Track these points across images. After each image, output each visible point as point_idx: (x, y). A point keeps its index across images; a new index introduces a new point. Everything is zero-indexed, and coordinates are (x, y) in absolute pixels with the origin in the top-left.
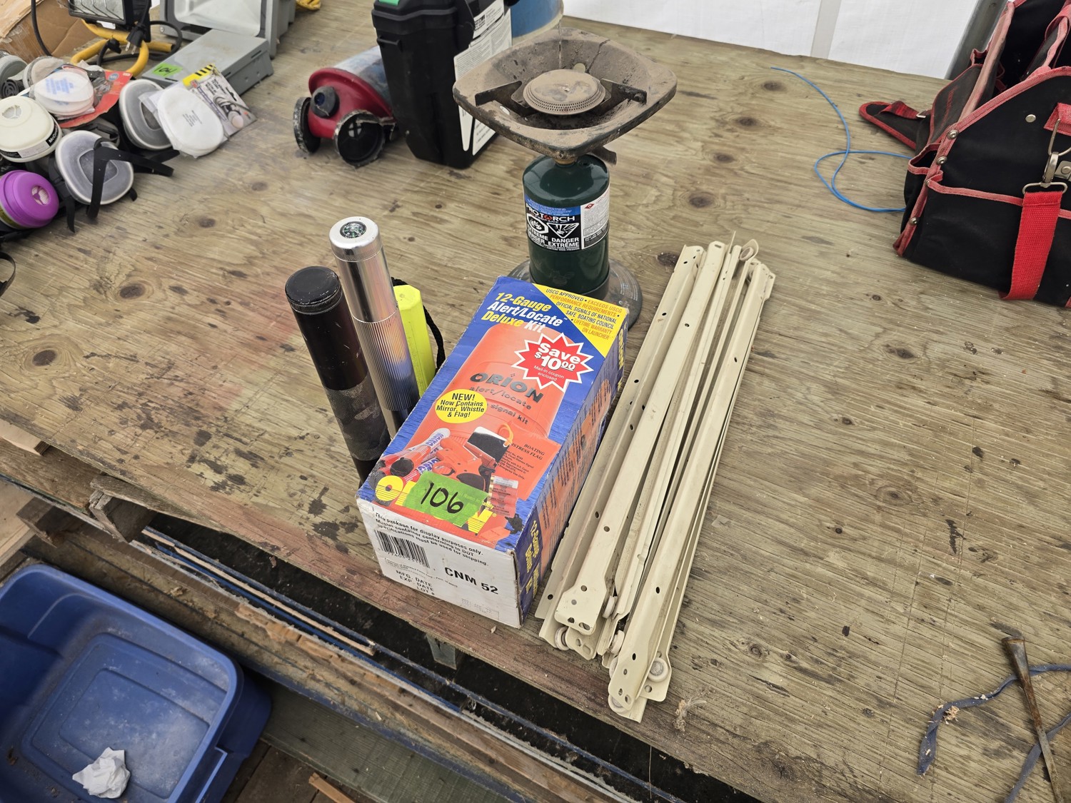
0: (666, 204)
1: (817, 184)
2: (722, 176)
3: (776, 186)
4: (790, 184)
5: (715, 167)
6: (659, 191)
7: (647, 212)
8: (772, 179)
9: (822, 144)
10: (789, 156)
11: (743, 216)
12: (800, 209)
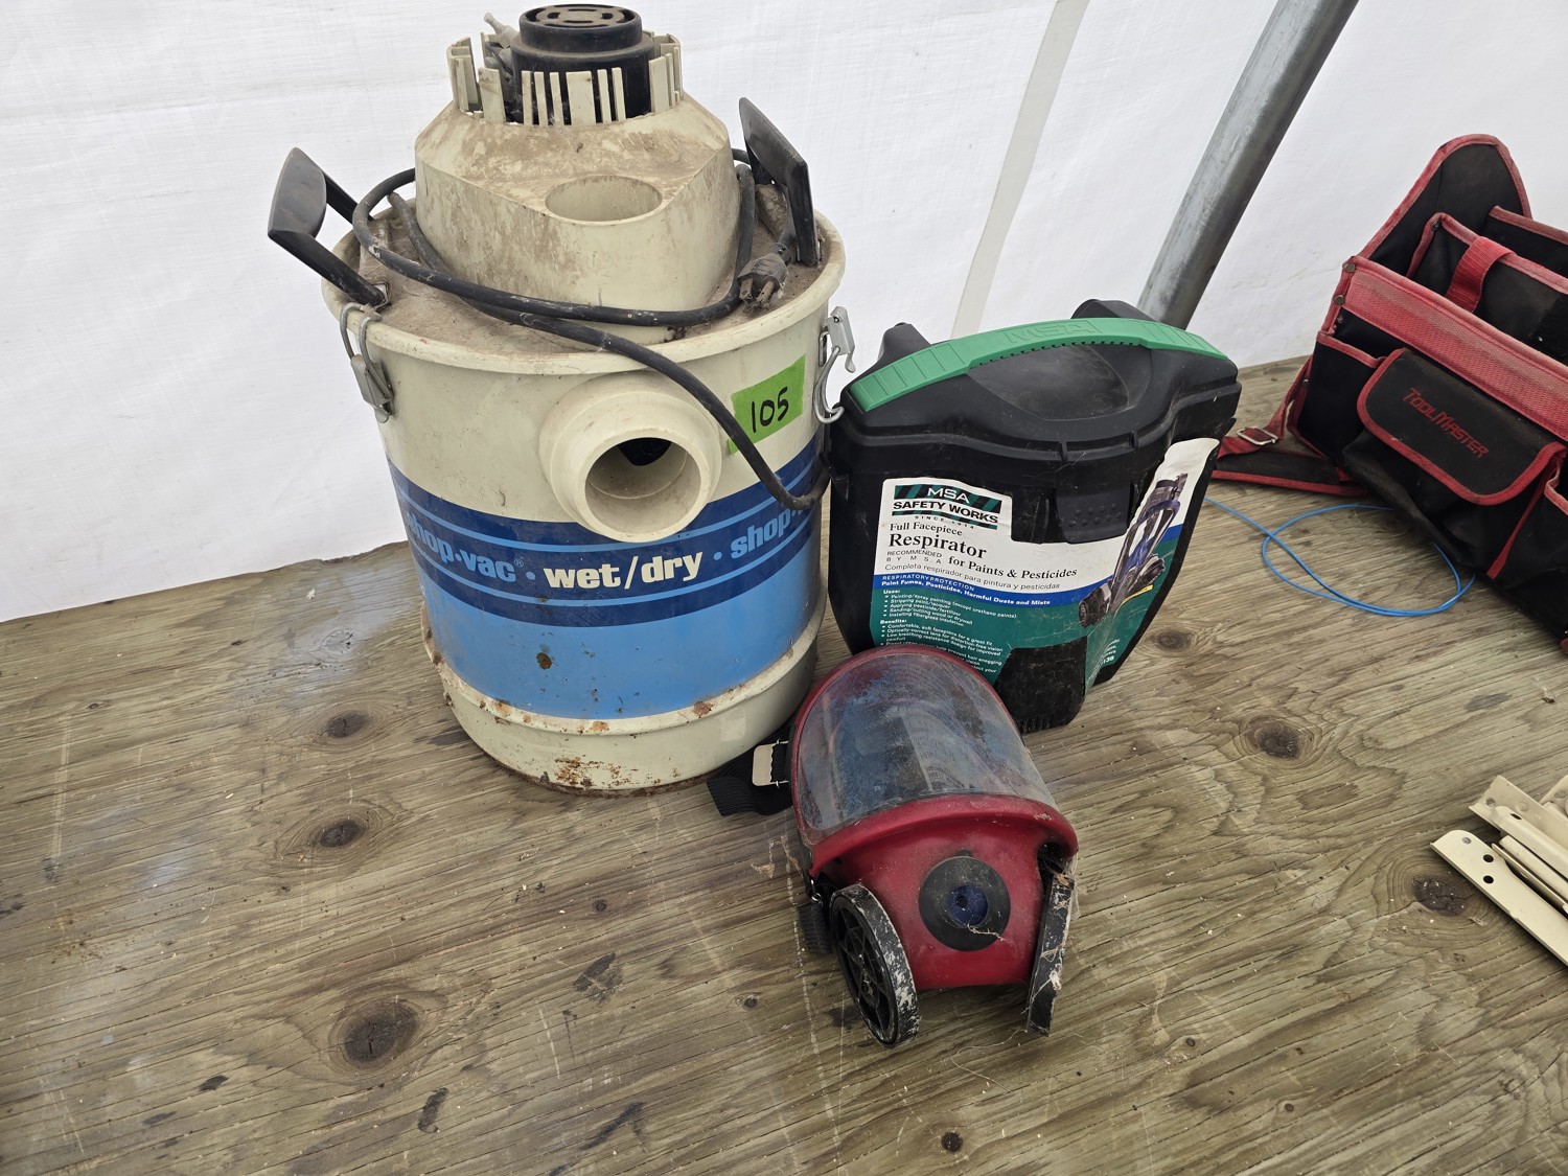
0: (1252, 785)
1: (1328, 610)
2: (1224, 675)
3: (1299, 644)
4: (1305, 629)
5: (1188, 666)
6: (1204, 765)
7: (1257, 821)
8: (1278, 636)
9: (1226, 542)
10: (1228, 585)
11: (1359, 727)
12: (1382, 663)
